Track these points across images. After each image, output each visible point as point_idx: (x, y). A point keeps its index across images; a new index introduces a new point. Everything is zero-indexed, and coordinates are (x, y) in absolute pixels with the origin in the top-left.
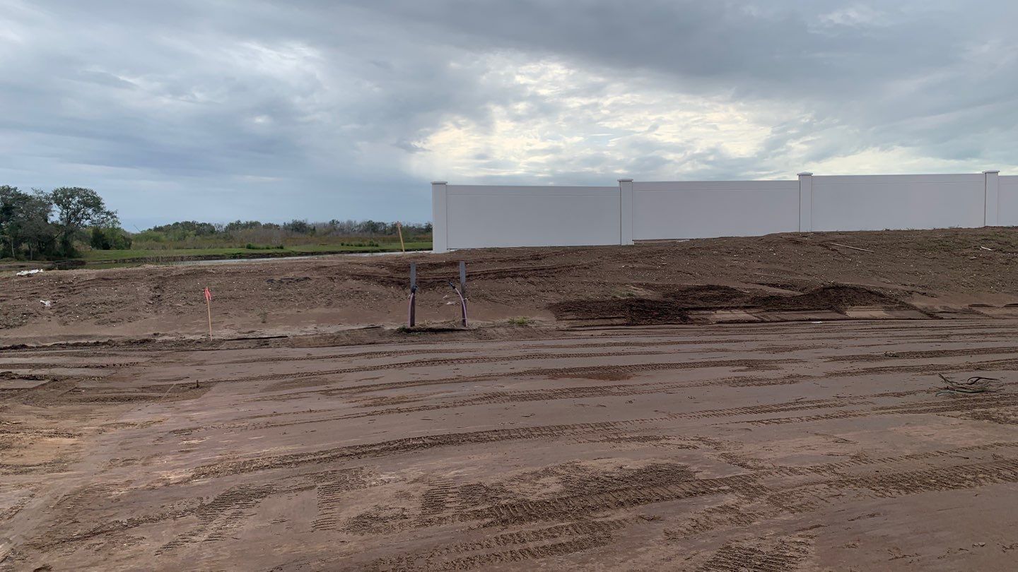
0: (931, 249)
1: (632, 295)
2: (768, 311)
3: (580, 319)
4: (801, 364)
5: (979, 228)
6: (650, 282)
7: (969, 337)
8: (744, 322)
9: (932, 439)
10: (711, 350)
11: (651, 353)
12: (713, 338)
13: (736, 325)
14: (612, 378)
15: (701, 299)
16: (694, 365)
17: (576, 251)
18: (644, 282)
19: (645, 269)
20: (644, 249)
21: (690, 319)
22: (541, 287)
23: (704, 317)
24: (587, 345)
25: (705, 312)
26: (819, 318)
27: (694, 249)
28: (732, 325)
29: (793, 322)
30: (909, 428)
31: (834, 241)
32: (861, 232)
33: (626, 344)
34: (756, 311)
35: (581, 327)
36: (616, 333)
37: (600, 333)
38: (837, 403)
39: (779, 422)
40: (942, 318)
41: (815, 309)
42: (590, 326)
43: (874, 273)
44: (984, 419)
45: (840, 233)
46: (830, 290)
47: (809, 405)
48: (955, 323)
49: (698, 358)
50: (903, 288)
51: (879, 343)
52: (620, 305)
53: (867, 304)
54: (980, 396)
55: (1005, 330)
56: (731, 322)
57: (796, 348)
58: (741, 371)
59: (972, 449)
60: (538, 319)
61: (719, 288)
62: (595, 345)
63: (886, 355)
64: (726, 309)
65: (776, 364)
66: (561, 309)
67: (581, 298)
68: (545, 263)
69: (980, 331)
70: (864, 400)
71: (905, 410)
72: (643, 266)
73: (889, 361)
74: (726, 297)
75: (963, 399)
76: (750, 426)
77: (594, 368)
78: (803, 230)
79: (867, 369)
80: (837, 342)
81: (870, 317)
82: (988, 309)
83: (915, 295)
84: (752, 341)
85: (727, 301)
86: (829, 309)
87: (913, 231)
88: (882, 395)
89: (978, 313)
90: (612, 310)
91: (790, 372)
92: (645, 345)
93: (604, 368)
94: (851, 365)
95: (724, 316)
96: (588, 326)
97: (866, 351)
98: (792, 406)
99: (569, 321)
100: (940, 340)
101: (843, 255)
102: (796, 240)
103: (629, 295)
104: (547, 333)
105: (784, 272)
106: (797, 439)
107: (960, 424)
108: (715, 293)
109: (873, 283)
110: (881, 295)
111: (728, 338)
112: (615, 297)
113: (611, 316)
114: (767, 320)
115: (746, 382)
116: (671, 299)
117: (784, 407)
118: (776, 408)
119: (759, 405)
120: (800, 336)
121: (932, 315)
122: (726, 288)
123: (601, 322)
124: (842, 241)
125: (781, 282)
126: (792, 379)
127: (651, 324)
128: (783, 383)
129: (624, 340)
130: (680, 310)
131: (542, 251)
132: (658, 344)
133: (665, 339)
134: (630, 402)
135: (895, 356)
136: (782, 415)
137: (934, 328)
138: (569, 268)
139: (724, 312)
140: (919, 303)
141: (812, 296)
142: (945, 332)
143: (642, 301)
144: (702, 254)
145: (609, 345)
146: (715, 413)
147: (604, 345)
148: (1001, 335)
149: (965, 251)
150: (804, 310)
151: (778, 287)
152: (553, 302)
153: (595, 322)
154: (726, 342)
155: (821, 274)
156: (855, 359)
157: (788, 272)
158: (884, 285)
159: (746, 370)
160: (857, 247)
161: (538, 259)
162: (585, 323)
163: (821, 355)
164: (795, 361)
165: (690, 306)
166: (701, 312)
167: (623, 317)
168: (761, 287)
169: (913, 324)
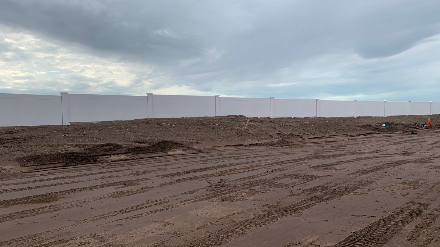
0: (199, 125)
1: (68, 151)
2: (135, 154)
3: (36, 165)
4: (149, 181)
5: (214, 117)
6: (77, 143)
7: (214, 160)
8: (124, 160)
9: (207, 216)
10: (106, 177)
11: (73, 182)
12: (108, 170)
13: (120, 162)
14: (47, 201)
15: (104, 150)
16: (96, 187)
17: (36, 129)
18: (74, 143)
19: (75, 137)
20: (75, 127)
21: (98, 161)
22: (12, 149)
23: (105, 159)
24: (37, 181)
25: (105, 157)
26: (157, 156)
27: (101, 126)
28: (118, 162)
29: (146, 159)
30: (197, 211)
31: (162, 122)
32: (173, 118)
33: (62, 178)
34: (130, 154)
35: (36, 170)
36: (57, 172)
37: (47, 172)
38: (165, 201)
39: (136, 217)
40: (204, 153)
41: (155, 152)
42: (42, 169)
43: (179, 135)
44: (225, 201)
45: (165, 119)
46: (161, 143)
47: (152, 204)
48: (209, 155)
49: (99, 183)
50: (189, 141)
51: (181, 166)
52: (60, 156)
53: (176, 148)
54: (222, 189)
55: (226, 156)
56: (118, 161)
57: (147, 172)
58: (120, 188)
59: (223, 218)
60: (8, 167)
61: (112, 145)
62: (42, 180)
63: (185, 172)
64: (116, 154)
65: (137, 182)
66: (23, 161)
67: (37, 153)
68: (15, 136)
69: (217, 157)
70: (177, 197)
71: (194, 200)
72: (74, 135)
73: (187, 175)
74: (115, 149)
75: (216, 191)
76: (121, 222)
77: (36, 196)
78: (150, 118)
79: (177, 180)
80: (164, 167)
81: (178, 154)
82: (219, 148)
83: (194, 144)
84: (127, 170)
85: (116, 151)
86: (161, 151)
87: (192, 118)
88: (185, 193)
89: (216, 150)
90: (55, 159)
91: (144, 186)
92: (72, 177)
93: (43, 195)
94: (171, 179)
95: (114, 158)
96: (41, 169)
97: (177, 171)
98: (144, 206)
99: (29, 167)
100: (204, 162)
101: (166, 128)
102: (146, 122)
103: (66, 150)
104: (14, 175)
105: (142, 136)
106: (146, 227)
107: (217, 205)
108: (111, 147)
109: (178, 139)
110: (181, 144)
111: (116, 169)
112: (57, 152)
113: (55, 162)
114: (135, 158)
115: (121, 194)
116: (88, 151)
117: (140, 207)
118: (136, 208)
119: (127, 207)
120: (149, 165)
121: (200, 152)
122: (116, 144)
123: (49, 166)
124: (165, 122)
125: (140, 141)
126: (144, 189)
127: (77, 165)
128: (140, 192)
129: (60, 176)
130: (93, 157)
131: (14, 129)
132: (79, 176)
133: (83, 173)
134: (55, 216)
135: (188, 172)
136: (139, 212)
137: (201, 157)
138: (31, 138)
139: (114, 156)
140: (195, 147)
141: (154, 146)
142: (206, 159)
143: (73, 153)
144: (104, 129)
145: (51, 179)
146: (104, 217)
147: (47, 180)
148: (225, 158)
149: (210, 126)
150: (151, 152)
151: (139, 143)
152: (19, 157)
153: (45, 166)
154: (114, 171)
155: (158, 137)
156: (172, 175)
157: (144, 136)
158: (183, 140)
159: (122, 187)
160: (171, 124)
161: (11, 133)
162: (39, 167)
163: (157, 175)
164: (146, 179)
165: (98, 154)
166: (104, 157)
167: (63, 163)
168: (132, 143)
169: (194, 156)
